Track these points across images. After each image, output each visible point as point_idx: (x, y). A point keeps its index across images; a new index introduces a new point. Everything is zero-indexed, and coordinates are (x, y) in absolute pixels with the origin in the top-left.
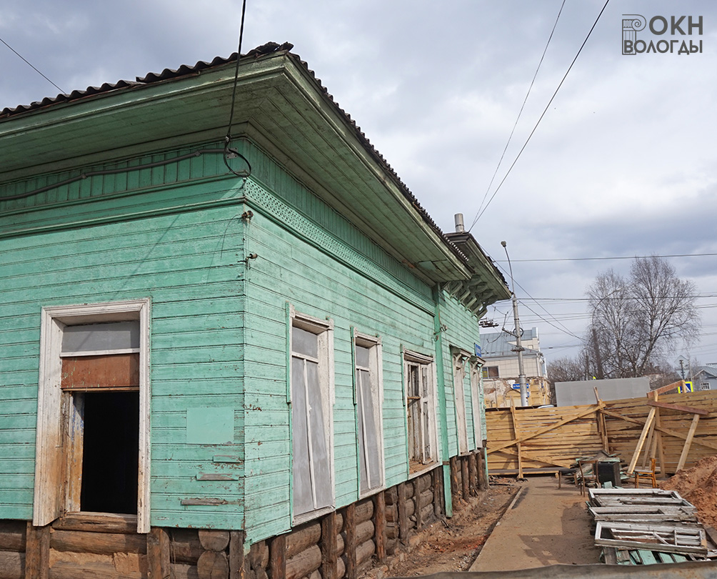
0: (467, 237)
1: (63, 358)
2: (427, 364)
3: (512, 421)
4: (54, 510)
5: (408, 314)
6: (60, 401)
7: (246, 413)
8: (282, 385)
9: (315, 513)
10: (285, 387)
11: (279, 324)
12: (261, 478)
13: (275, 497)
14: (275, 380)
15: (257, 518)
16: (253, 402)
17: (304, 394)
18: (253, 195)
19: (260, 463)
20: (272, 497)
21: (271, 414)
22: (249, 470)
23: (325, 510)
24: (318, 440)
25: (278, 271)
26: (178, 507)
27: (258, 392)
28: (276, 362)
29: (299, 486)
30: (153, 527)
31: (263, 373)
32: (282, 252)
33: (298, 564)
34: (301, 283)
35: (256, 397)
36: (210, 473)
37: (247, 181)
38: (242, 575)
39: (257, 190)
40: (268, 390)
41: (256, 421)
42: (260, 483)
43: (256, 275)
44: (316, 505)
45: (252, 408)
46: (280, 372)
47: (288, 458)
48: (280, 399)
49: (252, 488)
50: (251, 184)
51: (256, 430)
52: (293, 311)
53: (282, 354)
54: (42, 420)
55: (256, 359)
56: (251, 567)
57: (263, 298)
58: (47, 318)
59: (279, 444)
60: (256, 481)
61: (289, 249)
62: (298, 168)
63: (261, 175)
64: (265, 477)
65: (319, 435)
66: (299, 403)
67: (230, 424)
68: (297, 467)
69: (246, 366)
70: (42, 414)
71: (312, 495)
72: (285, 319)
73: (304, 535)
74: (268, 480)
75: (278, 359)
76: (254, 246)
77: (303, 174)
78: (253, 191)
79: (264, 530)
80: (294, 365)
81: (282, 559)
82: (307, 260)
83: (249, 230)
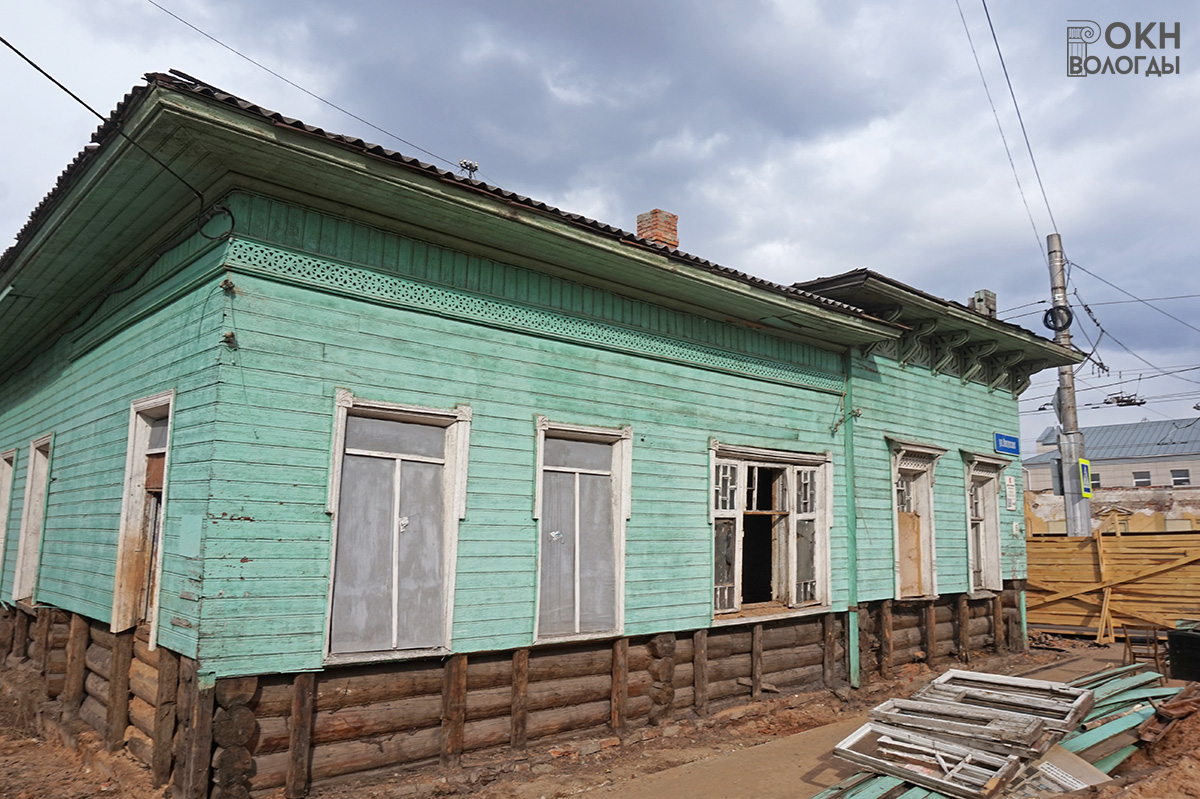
0: (864, 276)
1: (148, 455)
2: (818, 465)
3: (1097, 553)
4: (130, 618)
5: (742, 394)
6: (143, 502)
7: (210, 523)
8: (314, 491)
9: (392, 653)
10: (322, 494)
11: (312, 416)
12: (246, 601)
13: (284, 626)
14: (295, 485)
15: (230, 648)
16: (231, 510)
17: (391, 503)
18: (250, 260)
19: (245, 584)
20: (275, 626)
21: (281, 526)
22: (214, 590)
23: (421, 651)
24: (423, 562)
25: (319, 348)
26: (171, 626)
27: (246, 499)
28: (299, 462)
29: (360, 617)
30: (158, 645)
31: (262, 476)
32: (331, 325)
33: (374, 714)
34: (383, 362)
35: (241, 504)
36: (187, 590)
37: (235, 244)
38: (195, 712)
39: (262, 252)
40: (273, 497)
41: (238, 533)
42: (243, 607)
43: (255, 357)
44: (396, 644)
45: (228, 517)
46: (309, 475)
47: (324, 581)
48: (308, 508)
49: (221, 612)
50: (245, 246)
51: (237, 544)
52: (348, 398)
53: (318, 453)
54: (123, 522)
55: (244, 459)
56: (216, 705)
57: (271, 384)
58: (133, 413)
59: (298, 563)
60: (231, 604)
61: (352, 320)
62: (373, 216)
63: (280, 233)
64: (258, 600)
65: (426, 556)
66: (374, 515)
67: (199, 535)
68: (359, 594)
69: (217, 467)
70: (123, 516)
71: (391, 630)
72: (329, 409)
73: (395, 679)
74: (264, 605)
75: (307, 459)
76: (251, 322)
77: (389, 222)
78: (251, 254)
79: (249, 664)
80: (365, 467)
81: (302, 703)
82: (404, 332)
83: (238, 302)
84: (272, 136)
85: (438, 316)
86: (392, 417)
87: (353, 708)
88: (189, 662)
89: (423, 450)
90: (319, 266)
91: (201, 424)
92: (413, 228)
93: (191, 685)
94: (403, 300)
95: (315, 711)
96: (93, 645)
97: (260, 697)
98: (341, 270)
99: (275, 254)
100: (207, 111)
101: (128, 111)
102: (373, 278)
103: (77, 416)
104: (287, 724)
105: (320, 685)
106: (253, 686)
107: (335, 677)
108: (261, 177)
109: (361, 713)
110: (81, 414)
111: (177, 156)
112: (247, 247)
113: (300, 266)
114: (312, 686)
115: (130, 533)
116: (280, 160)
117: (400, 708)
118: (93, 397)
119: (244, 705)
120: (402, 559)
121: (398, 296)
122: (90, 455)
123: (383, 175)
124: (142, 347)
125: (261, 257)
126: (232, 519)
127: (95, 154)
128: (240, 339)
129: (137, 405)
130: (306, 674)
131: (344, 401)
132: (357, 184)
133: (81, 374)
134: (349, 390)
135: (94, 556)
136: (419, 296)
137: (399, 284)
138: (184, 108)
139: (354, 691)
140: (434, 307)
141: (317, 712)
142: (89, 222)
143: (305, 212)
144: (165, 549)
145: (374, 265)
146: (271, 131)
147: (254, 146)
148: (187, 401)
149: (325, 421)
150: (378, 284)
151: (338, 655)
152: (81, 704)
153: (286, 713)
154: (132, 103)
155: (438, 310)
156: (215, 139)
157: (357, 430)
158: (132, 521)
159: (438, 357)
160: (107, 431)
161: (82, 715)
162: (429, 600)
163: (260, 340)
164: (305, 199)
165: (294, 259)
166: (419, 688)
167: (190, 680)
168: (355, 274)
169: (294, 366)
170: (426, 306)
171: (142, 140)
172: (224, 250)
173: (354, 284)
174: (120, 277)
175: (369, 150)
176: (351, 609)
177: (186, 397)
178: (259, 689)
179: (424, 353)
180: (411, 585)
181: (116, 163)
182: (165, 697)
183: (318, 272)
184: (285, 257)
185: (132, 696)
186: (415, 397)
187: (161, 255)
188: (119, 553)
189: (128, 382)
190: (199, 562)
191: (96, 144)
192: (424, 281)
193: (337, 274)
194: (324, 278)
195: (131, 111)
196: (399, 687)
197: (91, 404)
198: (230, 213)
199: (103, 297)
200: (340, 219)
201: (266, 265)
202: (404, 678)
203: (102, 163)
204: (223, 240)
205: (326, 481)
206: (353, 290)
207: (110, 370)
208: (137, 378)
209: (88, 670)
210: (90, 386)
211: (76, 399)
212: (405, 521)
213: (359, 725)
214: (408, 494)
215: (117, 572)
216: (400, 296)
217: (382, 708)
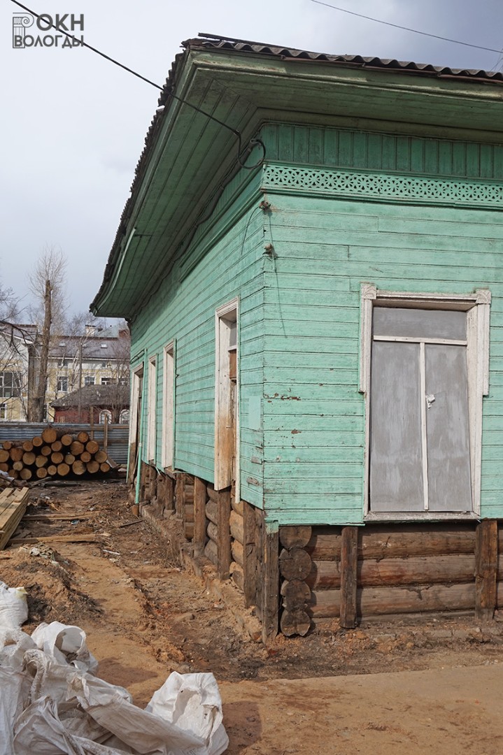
1: (229, 351)
6: (229, 389)
7: (265, 402)
8: (348, 374)
9: (424, 515)
10: (355, 375)
11: (342, 309)
12: (298, 465)
13: (330, 486)
14: (332, 369)
15: (288, 503)
16: (281, 391)
17: (417, 383)
18: (281, 181)
19: (297, 451)
20: (322, 486)
21: (322, 403)
22: (273, 456)
23: (452, 514)
24: (451, 435)
25: (343, 251)
26: (247, 484)
27: (292, 381)
28: (333, 350)
29: (394, 482)
30: (241, 500)
31: (304, 363)
32: (353, 228)
33: (412, 566)
34: (403, 257)
35: (288, 386)
36: (255, 455)
37: (268, 169)
38: (265, 550)
39: (290, 172)
40: (314, 380)
41: (289, 410)
42: (296, 470)
43: (292, 263)
44: (426, 506)
45: (280, 397)
46: (342, 360)
47: (360, 450)
48: (344, 389)
49: (279, 473)
50: (276, 170)
51: (288, 418)
52: (372, 292)
53: (349, 342)
54: (216, 405)
55: (289, 349)
56: (281, 547)
57: (306, 285)
58: (217, 318)
59: (338, 435)
60: (286, 468)
61: (372, 221)
62: (384, 123)
63: (304, 153)
64: (307, 465)
65: (452, 429)
66: (402, 393)
67: (259, 412)
68: (393, 462)
69: (267, 356)
70: (216, 400)
71: (422, 494)
72: (356, 303)
73: (430, 538)
74: (312, 469)
75: (341, 346)
76: (286, 234)
77: (399, 126)
78: (281, 176)
79: (304, 515)
80: (391, 351)
81: (349, 550)
82: (420, 227)
83: (274, 218)
84: (283, 71)
85: (452, 207)
86: (414, 305)
87: (394, 560)
88: (259, 512)
89: (445, 333)
90: (339, 177)
91: (256, 322)
92: (422, 128)
93: (262, 530)
94: (417, 196)
95: (360, 558)
96: (210, 501)
97: (315, 543)
98: (358, 178)
99: (301, 173)
100: (230, 62)
101: (176, 75)
102: (388, 180)
103: (187, 325)
104: (338, 567)
105: (364, 538)
106: (309, 533)
107: (377, 532)
108: (283, 108)
109: (401, 564)
110: (189, 323)
111: (216, 105)
112: (277, 170)
113: (322, 180)
114: (356, 537)
115: (222, 414)
116: (293, 90)
117: (435, 563)
118: (194, 309)
119: (302, 549)
120: (430, 432)
121: (412, 194)
122: (195, 354)
123: (383, 84)
124: (219, 265)
125: (289, 178)
126: (282, 399)
127: (164, 115)
128: (277, 250)
129: (219, 312)
130: (351, 527)
131: (369, 294)
132: (362, 98)
133: (186, 292)
134: (373, 284)
135: (203, 433)
136: (432, 190)
137: (412, 182)
138: (212, 63)
139: (394, 545)
140: (448, 200)
141: (363, 560)
142: (171, 170)
143: (324, 131)
144: (241, 424)
145: (389, 168)
146: (281, 67)
147: (271, 83)
148: (248, 304)
149: (354, 313)
150: (393, 186)
151: (376, 513)
152: (206, 545)
153: (337, 558)
154: (178, 68)
155: (452, 201)
156: (240, 84)
157: (382, 319)
158: (222, 403)
159: (455, 246)
160: (204, 334)
161: (206, 553)
162: (457, 469)
163: (294, 248)
164: (322, 119)
165: (317, 174)
166: (453, 547)
167: (261, 526)
168: (372, 180)
169: (324, 267)
170: (440, 199)
171: (189, 97)
172: (261, 176)
173: (371, 189)
174: (202, 211)
175: (368, 64)
176: (386, 475)
177: (246, 302)
178: (313, 537)
179: (441, 244)
180: (439, 455)
181: (177, 119)
182: (248, 539)
183: (339, 183)
184: (310, 174)
185: (233, 539)
186: (434, 286)
187: (224, 188)
188: (216, 429)
189: (213, 294)
190: (260, 433)
191: (163, 107)
192: (436, 177)
193: (355, 182)
194: (344, 187)
195: (178, 75)
196: (434, 545)
197: (194, 314)
198: (262, 144)
199: (194, 228)
200: (353, 131)
201: (295, 183)
202: (438, 537)
203: (168, 121)
204: (259, 168)
205: (358, 364)
206: (371, 194)
207: (202, 286)
208: (218, 290)
209: (208, 520)
210: (192, 300)
211: (185, 312)
212: (432, 398)
213: (399, 574)
214: (433, 374)
215: (215, 444)
216: (415, 194)
217: (419, 561)
